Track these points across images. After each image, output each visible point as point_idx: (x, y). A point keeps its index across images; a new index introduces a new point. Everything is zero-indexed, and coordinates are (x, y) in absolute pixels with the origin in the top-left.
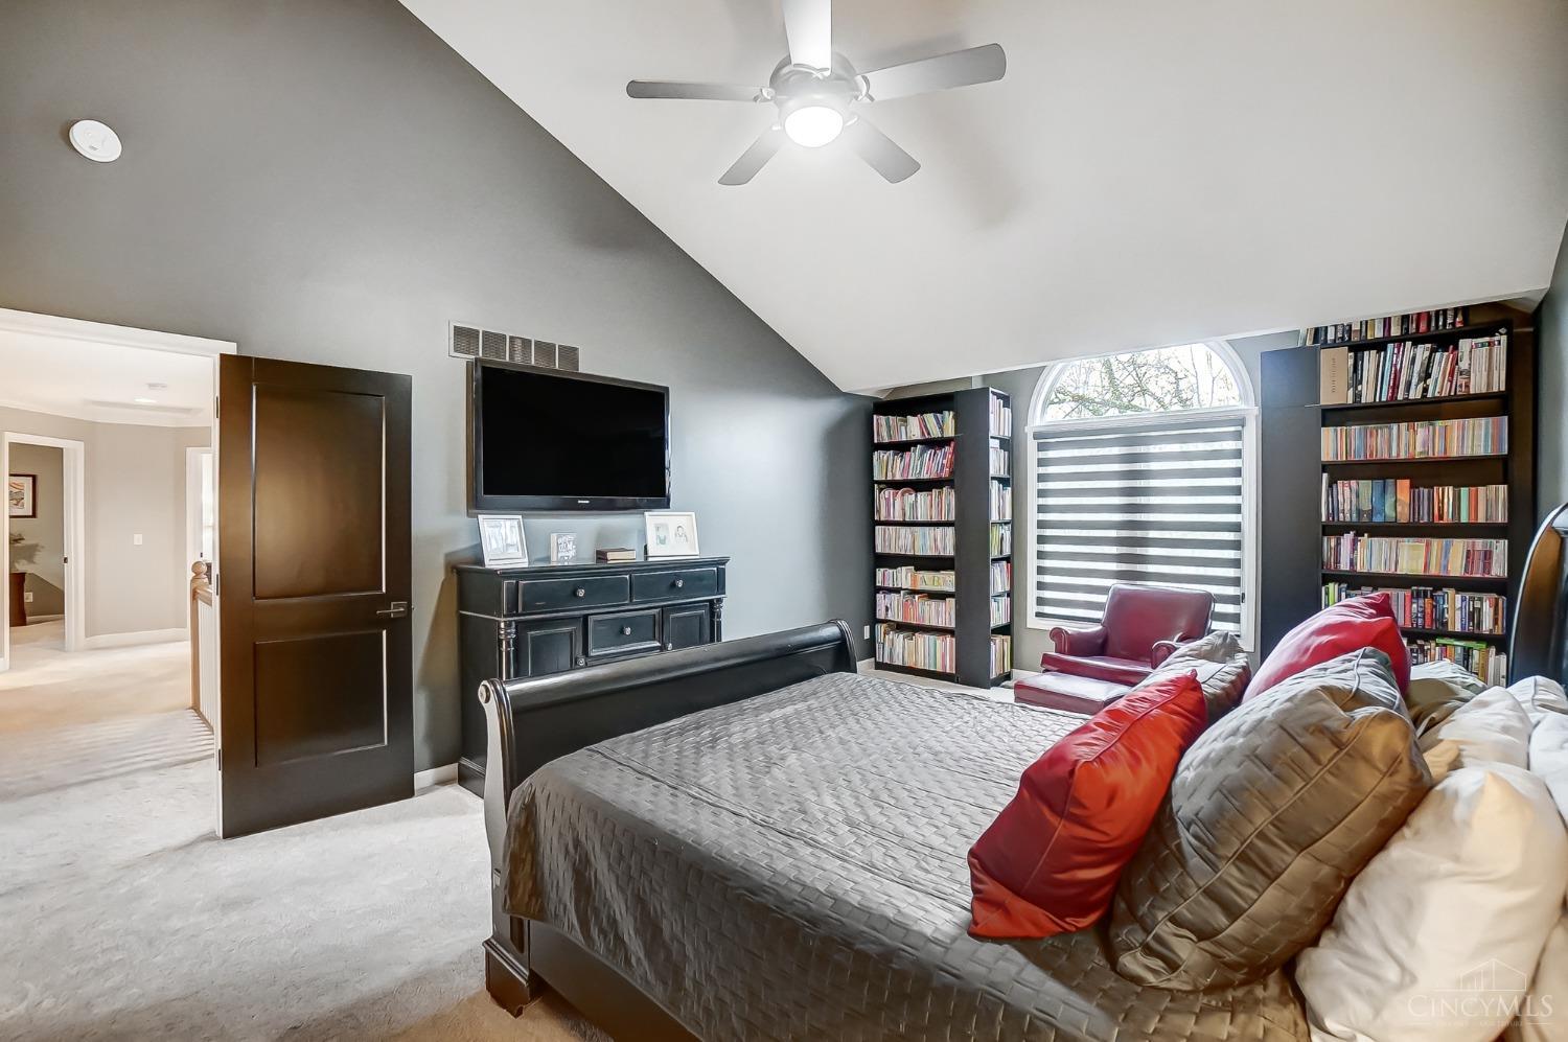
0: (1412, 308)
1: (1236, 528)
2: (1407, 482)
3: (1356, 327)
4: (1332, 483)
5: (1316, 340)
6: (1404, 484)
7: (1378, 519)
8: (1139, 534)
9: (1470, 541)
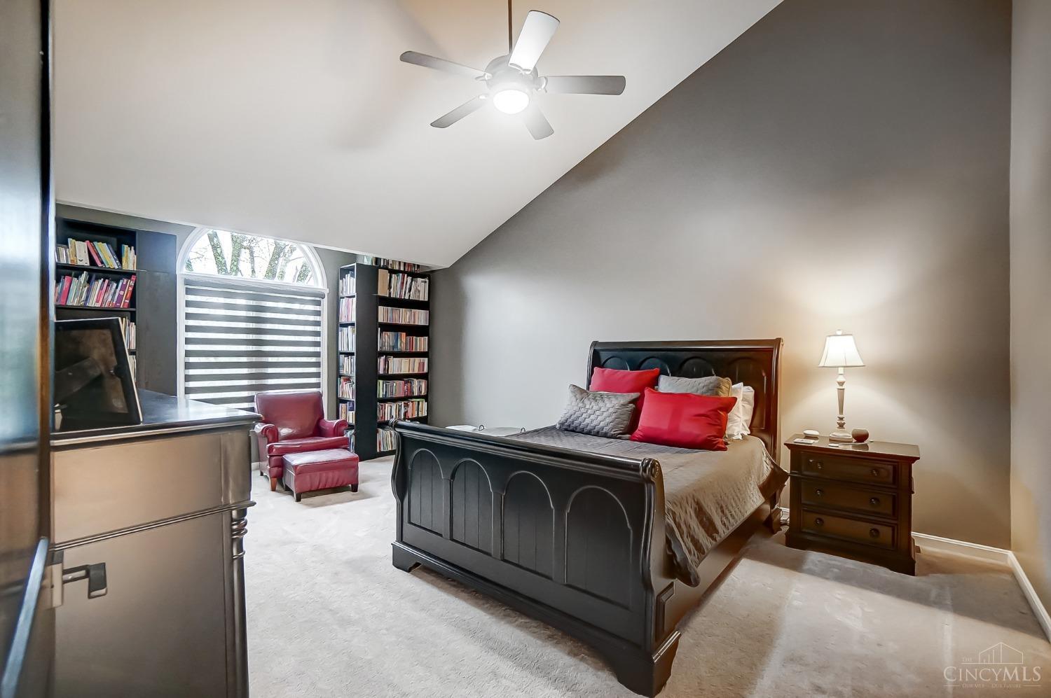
0: (408, 261)
1: (317, 354)
2: (405, 334)
3: (390, 262)
4: (382, 332)
5: (376, 263)
6: (404, 334)
7: (395, 350)
8: (254, 359)
9: (422, 359)
